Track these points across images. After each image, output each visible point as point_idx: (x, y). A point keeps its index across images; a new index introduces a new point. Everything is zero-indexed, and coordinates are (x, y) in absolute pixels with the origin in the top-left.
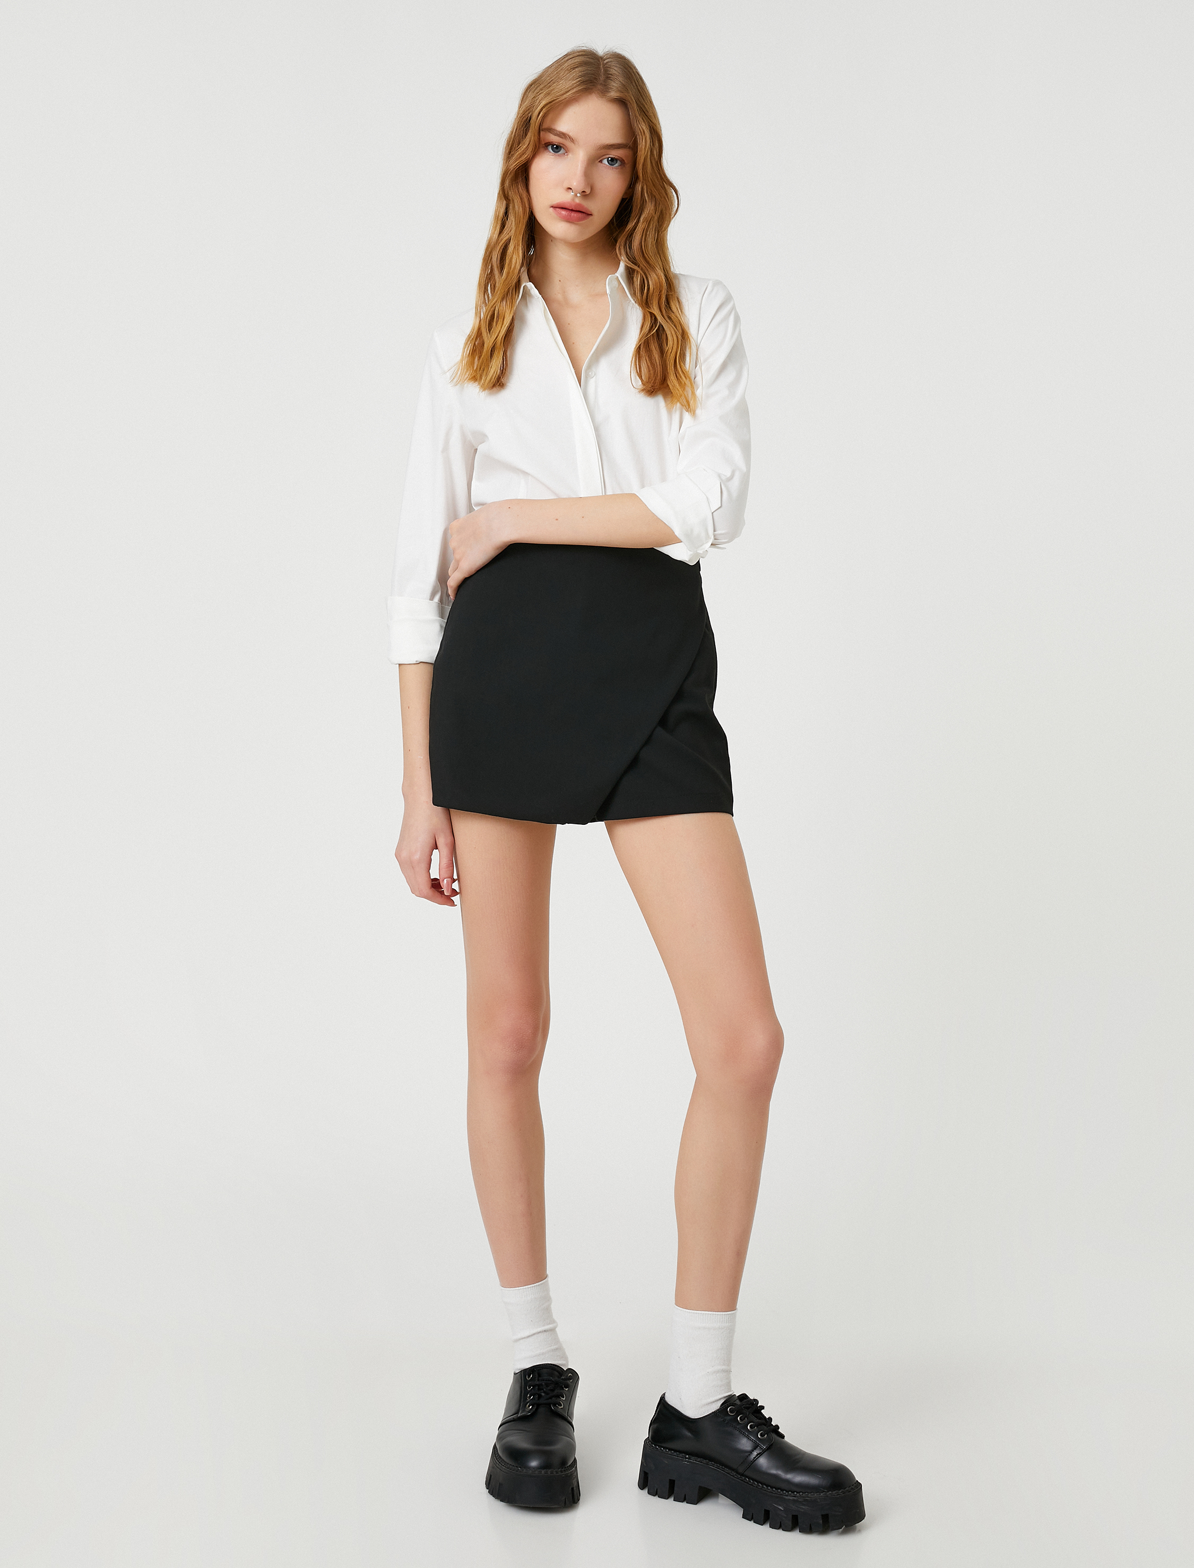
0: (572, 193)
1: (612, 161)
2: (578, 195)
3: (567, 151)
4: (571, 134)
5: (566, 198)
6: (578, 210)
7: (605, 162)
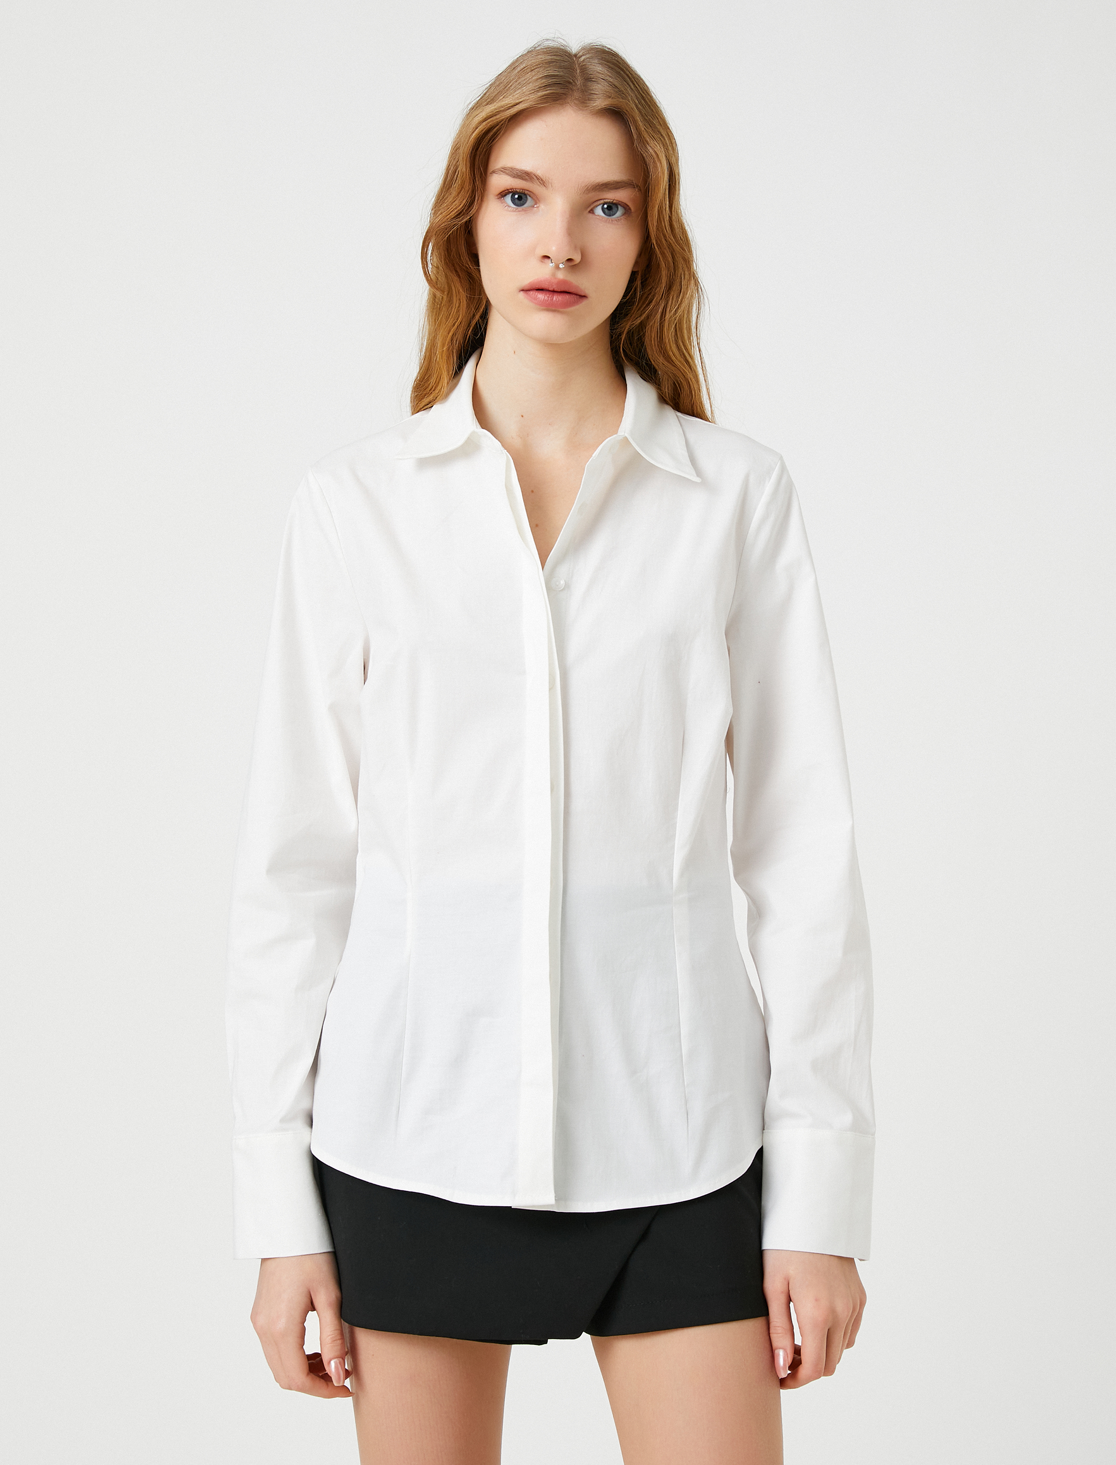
0: (552, 264)
1: (610, 208)
2: (561, 266)
3: (537, 200)
4: (539, 173)
5: (543, 273)
6: (562, 289)
7: (599, 211)
